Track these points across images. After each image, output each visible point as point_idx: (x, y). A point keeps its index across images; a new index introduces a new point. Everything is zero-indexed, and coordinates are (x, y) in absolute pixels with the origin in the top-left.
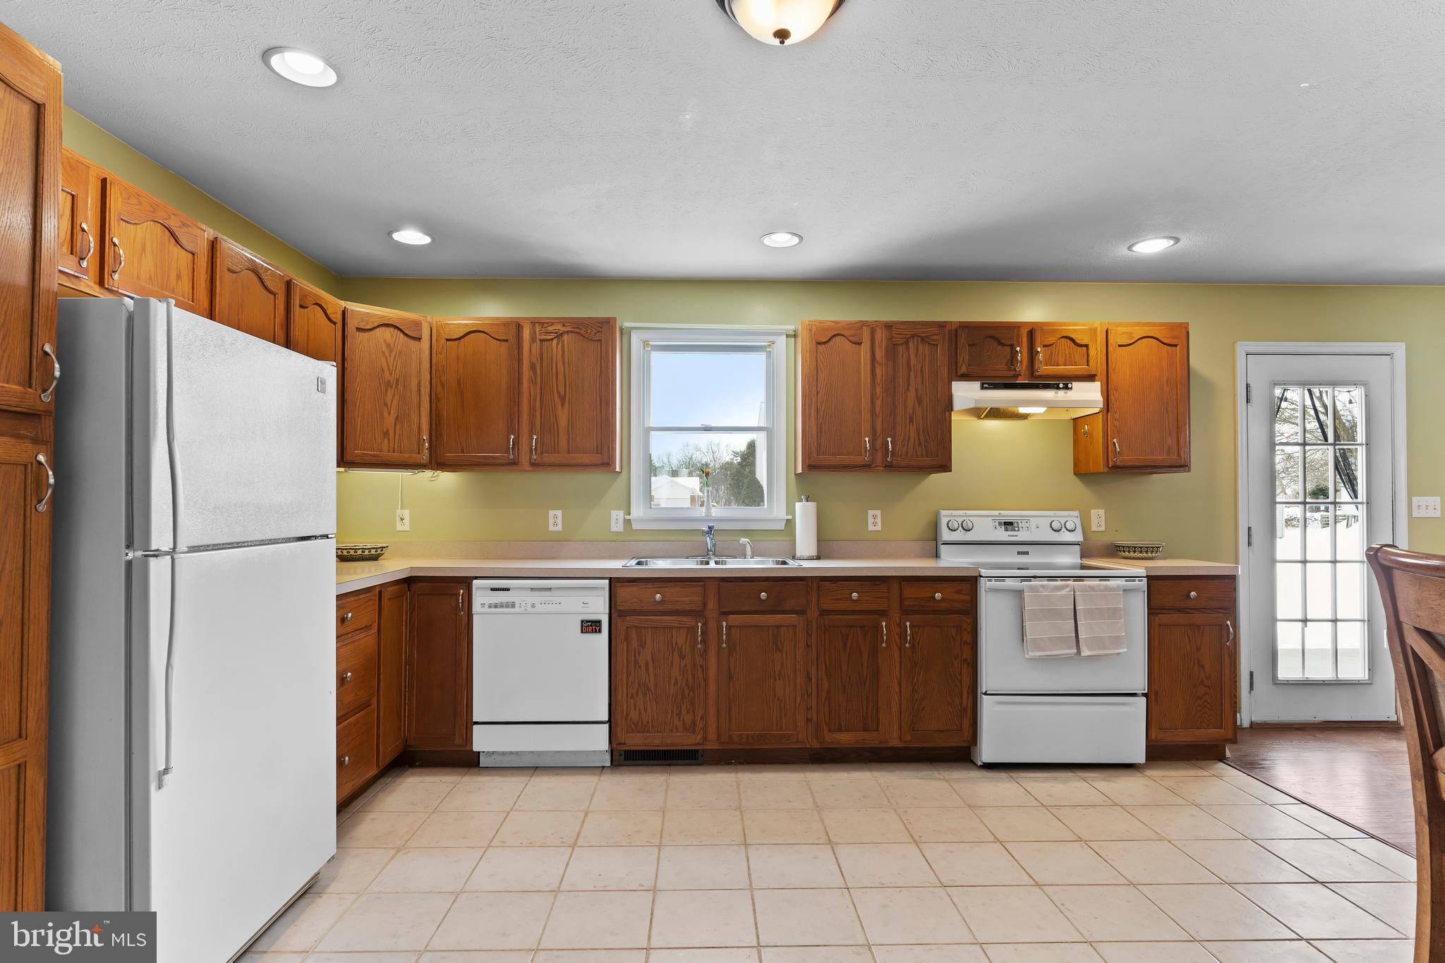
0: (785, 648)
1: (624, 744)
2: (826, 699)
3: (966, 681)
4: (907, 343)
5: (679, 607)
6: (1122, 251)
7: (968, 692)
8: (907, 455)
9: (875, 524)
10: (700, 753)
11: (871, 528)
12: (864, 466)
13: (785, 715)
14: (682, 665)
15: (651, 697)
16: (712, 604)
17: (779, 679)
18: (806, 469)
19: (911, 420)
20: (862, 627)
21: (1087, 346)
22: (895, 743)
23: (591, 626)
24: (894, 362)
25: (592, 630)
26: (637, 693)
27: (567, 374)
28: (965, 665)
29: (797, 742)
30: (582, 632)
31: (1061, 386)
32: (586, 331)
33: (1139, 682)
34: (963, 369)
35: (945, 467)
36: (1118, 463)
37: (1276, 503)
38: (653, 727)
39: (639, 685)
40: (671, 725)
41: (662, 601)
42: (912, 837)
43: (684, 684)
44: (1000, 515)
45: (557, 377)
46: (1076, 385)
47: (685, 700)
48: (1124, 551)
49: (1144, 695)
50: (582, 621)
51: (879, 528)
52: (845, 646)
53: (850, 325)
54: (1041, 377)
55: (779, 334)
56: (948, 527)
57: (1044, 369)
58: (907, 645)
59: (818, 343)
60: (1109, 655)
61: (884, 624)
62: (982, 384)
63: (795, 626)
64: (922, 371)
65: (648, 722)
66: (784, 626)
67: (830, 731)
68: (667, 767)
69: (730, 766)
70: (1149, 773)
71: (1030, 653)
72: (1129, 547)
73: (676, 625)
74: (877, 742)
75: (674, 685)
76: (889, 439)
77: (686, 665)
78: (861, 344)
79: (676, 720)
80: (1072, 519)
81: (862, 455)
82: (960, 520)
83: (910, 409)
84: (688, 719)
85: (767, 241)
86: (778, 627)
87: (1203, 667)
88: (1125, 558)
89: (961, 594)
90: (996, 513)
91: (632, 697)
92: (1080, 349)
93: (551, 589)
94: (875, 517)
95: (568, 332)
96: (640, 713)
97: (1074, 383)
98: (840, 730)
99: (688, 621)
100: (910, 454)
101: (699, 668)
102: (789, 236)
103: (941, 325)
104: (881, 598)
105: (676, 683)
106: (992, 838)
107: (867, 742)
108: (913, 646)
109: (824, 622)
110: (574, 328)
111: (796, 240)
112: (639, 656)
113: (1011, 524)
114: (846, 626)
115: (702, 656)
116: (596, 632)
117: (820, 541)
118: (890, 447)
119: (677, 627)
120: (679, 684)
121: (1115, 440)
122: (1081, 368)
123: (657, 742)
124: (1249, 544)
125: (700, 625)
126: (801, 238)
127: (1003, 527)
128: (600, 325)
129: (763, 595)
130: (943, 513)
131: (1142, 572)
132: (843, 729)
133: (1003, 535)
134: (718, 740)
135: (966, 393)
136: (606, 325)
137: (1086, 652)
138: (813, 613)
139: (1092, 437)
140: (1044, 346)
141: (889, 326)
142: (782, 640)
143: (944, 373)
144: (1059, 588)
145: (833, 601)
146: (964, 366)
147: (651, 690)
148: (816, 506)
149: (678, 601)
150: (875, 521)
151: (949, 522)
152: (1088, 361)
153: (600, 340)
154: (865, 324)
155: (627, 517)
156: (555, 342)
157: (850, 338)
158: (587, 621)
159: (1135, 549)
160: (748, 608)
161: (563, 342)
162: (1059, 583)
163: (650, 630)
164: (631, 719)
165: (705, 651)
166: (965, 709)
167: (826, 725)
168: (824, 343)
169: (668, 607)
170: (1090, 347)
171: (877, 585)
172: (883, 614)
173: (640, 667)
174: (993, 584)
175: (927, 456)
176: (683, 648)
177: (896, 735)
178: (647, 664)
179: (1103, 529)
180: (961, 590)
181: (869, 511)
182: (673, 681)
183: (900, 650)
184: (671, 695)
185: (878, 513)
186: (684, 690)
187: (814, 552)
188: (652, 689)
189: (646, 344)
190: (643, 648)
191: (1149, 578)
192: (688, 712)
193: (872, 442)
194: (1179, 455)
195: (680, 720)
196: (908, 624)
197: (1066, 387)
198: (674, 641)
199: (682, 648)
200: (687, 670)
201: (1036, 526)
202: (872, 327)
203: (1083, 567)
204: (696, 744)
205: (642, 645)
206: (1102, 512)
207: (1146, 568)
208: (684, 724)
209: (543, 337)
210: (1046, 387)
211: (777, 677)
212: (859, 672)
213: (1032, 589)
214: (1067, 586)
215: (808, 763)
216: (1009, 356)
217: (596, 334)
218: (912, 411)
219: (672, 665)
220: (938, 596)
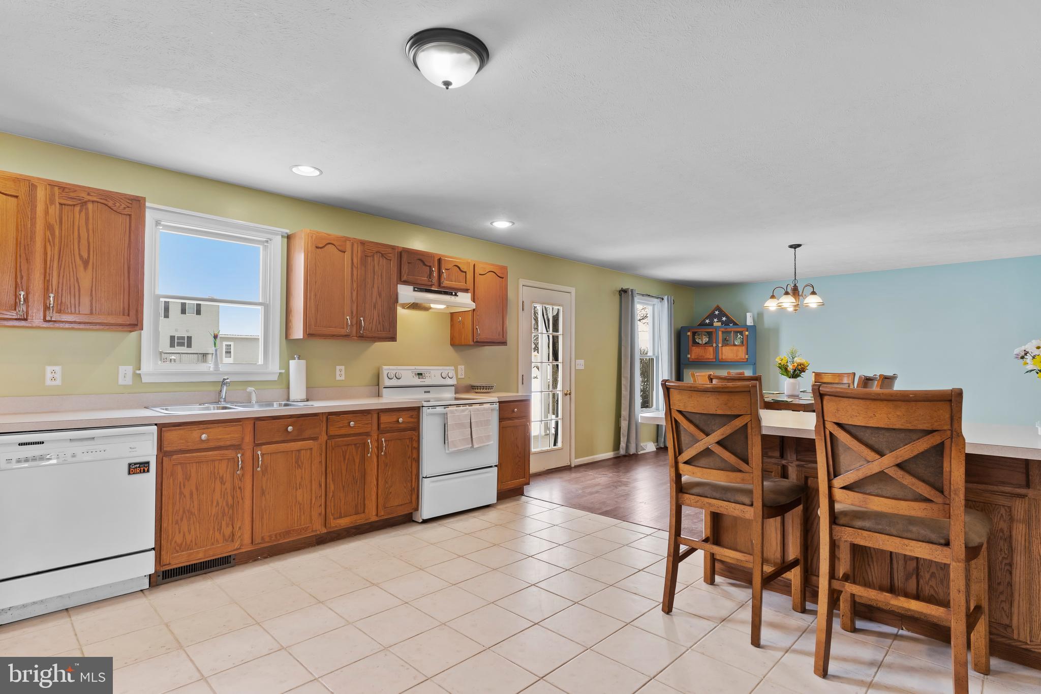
0: (304, 466)
1: (170, 564)
2: (332, 498)
3: (414, 472)
4: (373, 256)
5: (222, 444)
6: (488, 224)
7: (415, 478)
8: (372, 330)
9: (340, 375)
10: (232, 558)
11: (338, 378)
12: (346, 336)
13: (304, 513)
14: (223, 490)
15: (195, 519)
16: (248, 438)
17: (300, 488)
18: (306, 336)
19: (375, 307)
20: (355, 445)
21: (465, 272)
22: (374, 518)
23: (138, 468)
24: (365, 267)
25: (140, 471)
26: (182, 520)
27: (91, 240)
28: (414, 462)
29: (312, 531)
30: (129, 473)
31: (454, 294)
32: (114, 204)
33: (494, 459)
34: (404, 278)
35: (393, 339)
36: (478, 340)
37: (532, 362)
38: (196, 544)
39: (184, 512)
40: (213, 540)
41: (207, 440)
42: (417, 567)
43: (225, 504)
44: (415, 369)
45: (79, 242)
46: (459, 294)
47: (225, 517)
48: (478, 389)
49: (496, 466)
50: (130, 465)
51: (343, 378)
52: (344, 459)
53: (339, 238)
54: (444, 287)
55: (277, 234)
56: (388, 376)
57: (446, 283)
58: (383, 453)
59: (317, 247)
60: (484, 446)
61: (369, 441)
62: (415, 288)
63: (311, 449)
64: (381, 276)
65: (191, 541)
66: (303, 450)
67: (334, 519)
68: (204, 575)
69: (256, 562)
70: (499, 507)
71: (450, 450)
72: (477, 387)
73: (219, 458)
74: (364, 520)
75: (216, 507)
76: (362, 319)
77: (226, 489)
78: (345, 252)
79: (217, 534)
80: (450, 371)
81: (344, 328)
82: (394, 372)
83: (374, 300)
84: (228, 531)
85: (294, 170)
86: (299, 451)
87: (518, 448)
88: (476, 393)
89: (412, 418)
90: (413, 367)
91: (177, 523)
92: (462, 273)
93: (94, 438)
94: (341, 371)
95: (93, 202)
96: (184, 535)
97: (459, 293)
98: (341, 517)
99: (230, 453)
100: (373, 330)
101: (238, 490)
102: (313, 169)
103: (393, 248)
104: (367, 424)
105: (218, 504)
106: (456, 556)
107: (358, 521)
108: (385, 453)
109: (332, 443)
110: (101, 199)
111: (317, 173)
112: (184, 487)
113: (421, 374)
114: (346, 445)
115: (241, 480)
116: (144, 472)
117: (308, 388)
118: (363, 324)
119: (219, 460)
120: (220, 505)
121: (477, 327)
122: (462, 285)
123: (201, 555)
124: (523, 383)
125: (239, 455)
126: (321, 172)
127: (417, 376)
128: (131, 202)
129: (290, 428)
130: (385, 367)
131: (496, 400)
132: (343, 515)
133: (417, 381)
134: (252, 543)
135: (406, 293)
136: (136, 204)
137: (476, 446)
138: (324, 437)
139: (463, 324)
140: (446, 269)
141: (363, 243)
142: (302, 459)
143: (395, 277)
144: (463, 411)
145: (338, 429)
146: (405, 276)
147: (195, 515)
148: (305, 363)
149: (220, 439)
150: (340, 373)
151: (388, 374)
152: (466, 281)
153: (130, 215)
154: (347, 239)
155: (138, 372)
156: (77, 209)
157: (339, 248)
158: (135, 464)
159: (483, 387)
160: (277, 439)
161: (87, 209)
162: (462, 408)
163: (194, 464)
164: (176, 542)
165: (243, 475)
166: (414, 489)
167: (332, 515)
168: (321, 248)
169: (212, 444)
170: (467, 273)
171: (365, 416)
172: (368, 434)
173: (185, 496)
174: (431, 410)
175: (384, 331)
176: (225, 476)
177: (374, 513)
178: (191, 494)
179: (463, 377)
180: (413, 415)
181: (337, 367)
182: (215, 504)
183: (378, 457)
184: (213, 514)
185: (343, 368)
186: (224, 510)
187: (304, 397)
188: (196, 513)
189: (158, 223)
190: (188, 481)
191: (500, 402)
192: (227, 526)
193: (352, 319)
194: (503, 337)
195: (220, 533)
196: (383, 439)
197: (456, 295)
198: (216, 471)
199: (223, 476)
200: (227, 493)
201: (434, 375)
202: (354, 242)
203: (456, 399)
204: (234, 550)
205: (187, 478)
206: (463, 367)
207: (498, 397)
208: (224, 536)
209: (63, 202)
210: (446, 293)
211: (298, 487)
212: (353, 476)
213: (452, 412)
214: (467, 409)
215: (315, 546)
216: (429, 272)
217: (125, 208)
218: (375, 301)
219: (214, 491)
220: (401, 420)
